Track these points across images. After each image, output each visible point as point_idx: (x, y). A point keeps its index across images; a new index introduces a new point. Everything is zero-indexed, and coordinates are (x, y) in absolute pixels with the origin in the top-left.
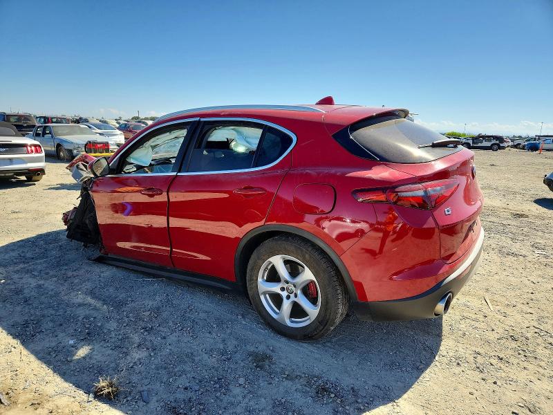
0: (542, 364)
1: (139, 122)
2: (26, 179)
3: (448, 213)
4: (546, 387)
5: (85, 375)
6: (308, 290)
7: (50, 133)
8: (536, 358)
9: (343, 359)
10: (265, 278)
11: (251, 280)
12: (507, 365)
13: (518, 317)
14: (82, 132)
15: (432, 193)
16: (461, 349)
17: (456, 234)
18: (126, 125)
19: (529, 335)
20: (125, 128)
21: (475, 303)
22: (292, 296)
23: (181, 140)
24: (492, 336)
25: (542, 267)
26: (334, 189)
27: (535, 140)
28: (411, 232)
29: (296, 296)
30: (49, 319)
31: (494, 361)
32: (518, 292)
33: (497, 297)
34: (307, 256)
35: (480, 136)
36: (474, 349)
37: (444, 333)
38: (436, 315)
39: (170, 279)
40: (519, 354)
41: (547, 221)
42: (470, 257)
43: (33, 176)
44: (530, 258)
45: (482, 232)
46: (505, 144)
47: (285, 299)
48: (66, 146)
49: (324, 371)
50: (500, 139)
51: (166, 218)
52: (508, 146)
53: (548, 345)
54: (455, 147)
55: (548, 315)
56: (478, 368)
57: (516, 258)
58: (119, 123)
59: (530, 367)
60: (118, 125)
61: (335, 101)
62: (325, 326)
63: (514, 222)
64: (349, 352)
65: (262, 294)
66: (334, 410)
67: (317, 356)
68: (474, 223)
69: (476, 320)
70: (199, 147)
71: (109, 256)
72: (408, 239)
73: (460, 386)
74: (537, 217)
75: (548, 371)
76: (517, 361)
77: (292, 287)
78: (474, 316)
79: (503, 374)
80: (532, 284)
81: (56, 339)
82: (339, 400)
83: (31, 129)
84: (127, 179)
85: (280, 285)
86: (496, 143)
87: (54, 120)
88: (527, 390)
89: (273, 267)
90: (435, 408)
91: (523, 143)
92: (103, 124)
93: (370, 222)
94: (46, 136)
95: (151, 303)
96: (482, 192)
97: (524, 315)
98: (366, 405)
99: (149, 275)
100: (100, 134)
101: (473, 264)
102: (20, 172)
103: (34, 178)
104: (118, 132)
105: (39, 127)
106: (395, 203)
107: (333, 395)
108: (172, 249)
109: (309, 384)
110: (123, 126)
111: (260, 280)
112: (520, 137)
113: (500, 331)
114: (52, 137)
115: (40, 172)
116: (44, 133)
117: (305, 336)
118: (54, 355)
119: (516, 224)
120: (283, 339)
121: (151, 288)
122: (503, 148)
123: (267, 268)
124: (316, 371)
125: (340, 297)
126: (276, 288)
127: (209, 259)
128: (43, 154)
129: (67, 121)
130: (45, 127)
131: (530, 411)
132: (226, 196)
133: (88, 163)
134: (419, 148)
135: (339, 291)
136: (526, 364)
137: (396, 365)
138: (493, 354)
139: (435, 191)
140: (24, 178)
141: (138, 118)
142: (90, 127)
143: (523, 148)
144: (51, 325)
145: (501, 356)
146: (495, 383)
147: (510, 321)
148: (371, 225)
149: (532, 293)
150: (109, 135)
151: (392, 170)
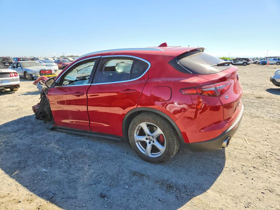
0: (275, 169)
1: (65, 58)
2: (10, 90)
3: (227, 98)
4: (277, 180)
5: (52, 185)
6: (159, 139)
7: (20, 66)
8: (271, 166)
9: (178, 171)
10: (138, 134)
11: (130, 135)
12: (258, 170)
13: (262, 147)
14: (37, 65)
15: (219, 88)
16: (235, 164)
17: (231, 108)
18: (58, 60)
19: (267, 156)
20: (58, 62)
21: (240, 141)
22: (152, 142)
23: (92, 68)
24: (250, 157)
25: (272, 122)
26: (171, 88)
27: (264, 60)
28: (209, 108)
29: (153, 142)
30: (31, 159)
31: (251, 169)
32: (261, 135)
33: (251, 138)
34: (159, 122)
35: (237, 59)
36: (241, 163)
37: (226, 157)
38: (223, 148)
39: (89, 137)
40: (263, 165)
41: (272, 100)
42: (238, 119)
43: (13, 88)
44: (266, 118)
45: (243, 106)
46: (250, 62)
47: (148, 144)
48: (29, 72)
49: (170, 178)
50: (247, 60)
51: (86, 106)
52: (251, 63)
53: (277, 160)
54: (228, 65)
55: (276, 145)
56: (244, 172)
57: (258, 119)
58: (54, 59)
59: (269, 171)
60: (54, 61)
61: (168, 45)
62: (169, 155)
63: (257, 101)
64: (181, 168)
65: (136, 142)
66: (176, 196)
67: (166, 171)
68: (239, 102)
69: (242, 150)
70: (101, 70)
71: (58, 127)
72: (208, 112)
73: (236, 182)
74: (267, 98)
75: (277, 172)
76: (262, 168)
77: (151, 138)
78: (240, 148)
79: (256, 175)
80: (267, 131)
81: (36, 169)
82: (178, 191)
83: (11, 64)
84: (65, 88)
85: (146, 137)
86: (245, 62)
87: (21, 59)
88: (268, 182)
89: (142, 128)
90: (225, 193)
91: (259, 61)
92: (46, 60)
93: (188, 104)
94: (19, 68)
95: (81, 149)
96: (242, 87)
97: (265, 146)
98: (191, 193)
99: (78, 135)
100: (46, 66)
101: (239, 122)
102: (7, 87)
103: (14, 89)
104: (55, 64)
105: (14, 63)
106: (201, 94)
107: (175, 189)
108: (90, 122)
109: (162, 184)
110: (57, 61)
111: (135, 135)
112: (257, 58)
113: (253, 154)
114: (21, 68)
115: (17, 86)
116: (17, 66)
117: (159, 161)
118: (36, 177)
119: (258, 102)
120: (148, 163)
121: (80, 142)
122: (249, 64)
123: (138, 129)
124: (166, 178)
125: (176, 141)
126: (143, 139)
127: (109, 126)
128: (18, 77)
129: (28, 59)
130: (18, 63)
131: (270, 191)
132: (116, 94)
133: (44, 81)
134: (211, 66)
135: (175, 139)
136: (266, 170)
137: (204, 173)
138: (250, 166)
139: (219, 87)
140: (9, 90)
141: (64, 56)
142: (40, 62)
143: (259, 64)
144: (32, 162)
145: (254, 166)
146: (252, 179)
147: (257, 150)
148: (189, 106)
149: (268, 135)
150: (50, 66)
151: (199, 78)
